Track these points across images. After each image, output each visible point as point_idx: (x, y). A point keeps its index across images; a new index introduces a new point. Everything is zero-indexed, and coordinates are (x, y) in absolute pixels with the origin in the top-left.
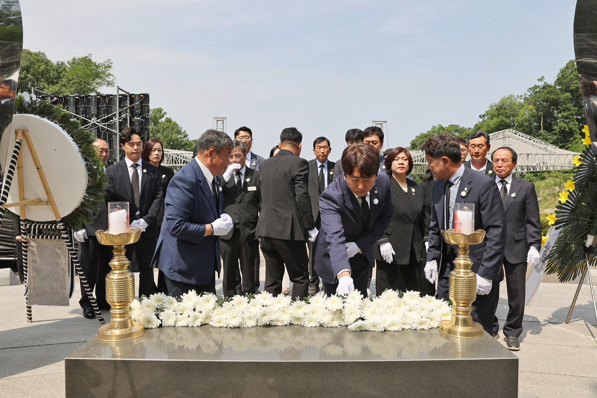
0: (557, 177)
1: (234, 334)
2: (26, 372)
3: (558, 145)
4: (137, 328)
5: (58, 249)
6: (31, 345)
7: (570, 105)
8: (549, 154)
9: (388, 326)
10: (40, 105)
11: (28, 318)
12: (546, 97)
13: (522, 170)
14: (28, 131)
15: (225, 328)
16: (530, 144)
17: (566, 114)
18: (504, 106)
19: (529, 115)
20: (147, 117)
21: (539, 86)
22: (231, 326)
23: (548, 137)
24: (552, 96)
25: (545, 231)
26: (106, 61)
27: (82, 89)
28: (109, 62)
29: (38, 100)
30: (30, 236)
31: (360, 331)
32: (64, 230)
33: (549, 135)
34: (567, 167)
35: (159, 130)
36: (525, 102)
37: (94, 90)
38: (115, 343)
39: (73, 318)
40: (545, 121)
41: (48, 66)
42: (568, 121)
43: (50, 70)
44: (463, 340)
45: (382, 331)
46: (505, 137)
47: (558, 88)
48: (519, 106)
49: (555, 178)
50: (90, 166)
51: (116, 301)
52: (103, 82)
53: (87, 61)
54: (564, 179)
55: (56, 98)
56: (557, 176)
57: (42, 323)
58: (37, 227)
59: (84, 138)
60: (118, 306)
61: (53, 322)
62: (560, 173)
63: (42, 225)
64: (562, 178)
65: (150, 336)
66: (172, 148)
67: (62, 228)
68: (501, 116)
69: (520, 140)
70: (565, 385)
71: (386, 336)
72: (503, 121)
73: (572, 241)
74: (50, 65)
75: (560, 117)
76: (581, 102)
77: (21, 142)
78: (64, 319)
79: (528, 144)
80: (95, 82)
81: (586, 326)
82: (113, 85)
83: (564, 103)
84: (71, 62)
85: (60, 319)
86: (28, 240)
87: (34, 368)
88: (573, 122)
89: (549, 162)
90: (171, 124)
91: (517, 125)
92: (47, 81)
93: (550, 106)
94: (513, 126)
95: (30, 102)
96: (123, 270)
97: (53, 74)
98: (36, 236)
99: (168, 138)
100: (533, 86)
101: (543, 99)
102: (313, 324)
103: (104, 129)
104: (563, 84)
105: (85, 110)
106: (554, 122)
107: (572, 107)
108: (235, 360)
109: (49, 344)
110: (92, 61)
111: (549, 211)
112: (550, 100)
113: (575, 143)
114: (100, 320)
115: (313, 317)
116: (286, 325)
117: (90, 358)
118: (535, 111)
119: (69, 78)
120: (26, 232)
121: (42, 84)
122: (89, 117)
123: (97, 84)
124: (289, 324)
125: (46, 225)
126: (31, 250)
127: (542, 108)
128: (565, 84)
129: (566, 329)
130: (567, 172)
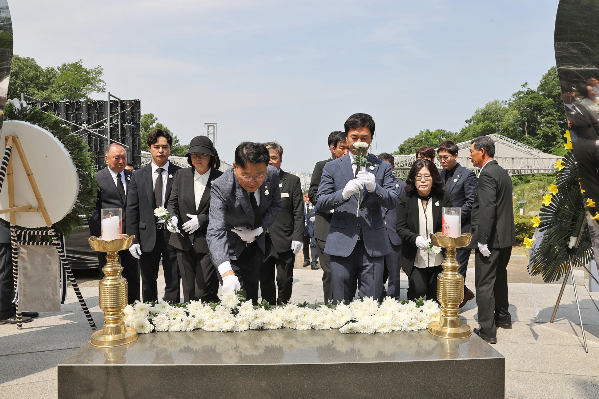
0: (541, 180)
1: (227, 338)
2: (16, 380)
3: (541, 149)
4: (130, 333)
5: (49, 256)
6: (20, 353)
7: (553, 110)
8: (533, 158)
9: (378, 328)
10: (31, 111)
12: (530, 103)
14: (19, 137)
15: (218, 332)
16: (514, 148)
17: (549, 119)
18: (489, 111)
19: (514, 120)
20: (138, 123)
21: (523, 92)
22: (224, 330)
24: (535, 102)
25: (530, 233)
26: (97, 67)
27: (72, 95)
28: (100, 68)
29: (28, 106)
30: (20, 243)
31: (351, 333)
32: (55, 236)
33: (533, 140)
34: (550, 170)
36: (510, 108)
37: (85, 96)
38: (108, 349)
40: (529, 126)
41: (37, 72)
42: (551, 125)
43: (39, 76)
44: (452, 341)
45: (372, 333)
47: (541, 93)
48: (504, 111)
49: (539, 181)
50: (82, 172)
51: (109, 307)
52: (94, 88)
53: (77, 67)
54: (548, 182)
55: (46, 104)
56: (541, 179)
57: (32, 330)
58: (28, 233)
59: (75, 145)
60: (111, 311)
61: (44, 328)
62: (544, 177)
63: (33, 231)
64: (546, 181)
65: (143, 342)
67: (53, 234)
68: (486, 121)
69: (505, 144)
70: (550, 383)
71: (376, 338)
72: (488, 125)
73: (555, 243)
74: (39, 71)
75: (543, 122)
77: (11, 148)
78: (55, 326)
80: (86, 88)
81: (570, 325)
82: (103, 91)
83: (547, 108)
84: (61, 68)
85: (51, 326)
86: (18, 247)
88: (556, 127)
89: (534, 165)
91: (502, 130)
92: (36, 87)
93: (533, 111)
94: (499, 130)
95: (20, 109)
96: (116, 276)
97: (43, 80)
98: (26, 243)
100: (517, 91)
101: (526, 104)
102: (305, 327)
103: (95, 135)
104: (545, 89)
105: (76, 115)
106: (538, 127)
107: (555, 112)
109: (40, 351)
110: (83, 67)
111: (534, 214)
112: (533, 105)
113: (558, 147)
114: (92, 326)
115: (305, 319)
116: (278, 328)
117: (83, 364)
118: (519, 116)
119: (59, 84)
120: (16, 238)
121: (31, 90)
122: (80, 123)
123: (87, 89)
124: (281, 328)
125: (37, 231)
126: (21, 256)
127: (526, 113)
128: (548, 90)
129: (551, 329)
130: (550, 175)
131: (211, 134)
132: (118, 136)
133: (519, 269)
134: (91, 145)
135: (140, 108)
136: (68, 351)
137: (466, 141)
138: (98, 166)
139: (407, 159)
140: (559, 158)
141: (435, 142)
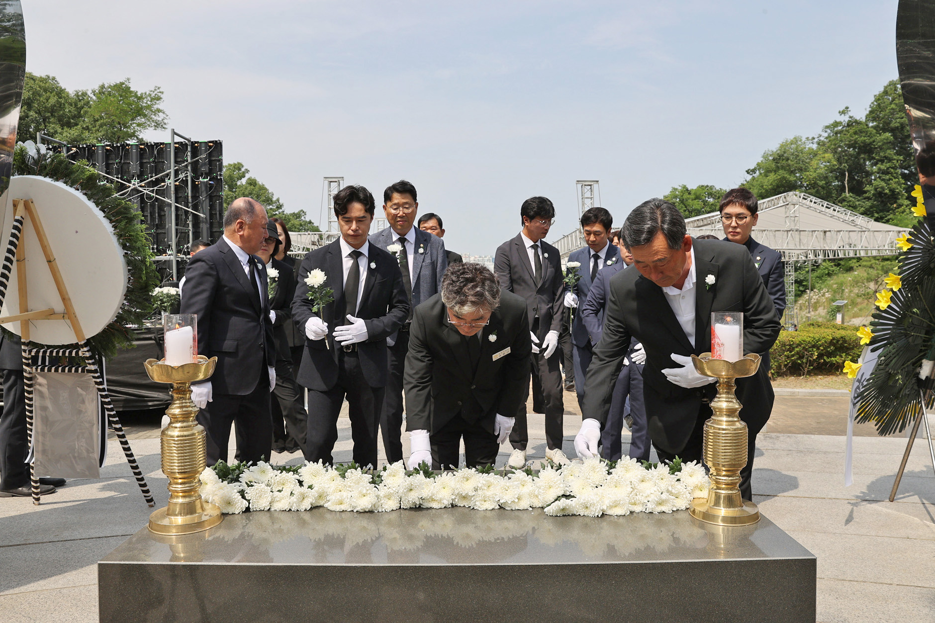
0: (871, 267)
1: (364, 522)
2: (32, 584)
3: (872, 216)
4: (211, 512)
5: (81, 389)
6: (39, 541)
7: (892, 153)
8: (859, 231)
9: (607, 507)
10: (53, 160)
12: (853, 140)
13: (816, 256)
14: (34, 201)
15: (349, 513)
16: (827, 214)
17: (886, 166)
18: (785, 155)
19: (826, 168)
20: (219, 178)
21: (842, 123)
22: (358, 509)
23: (857, 203)
24: (862, 139)
25: (854, 353)
26: (153, 90)
27: (115, 134)
28: (158, 91)
29: (49, 152)
30: (37, 369)
31: (563, 516)
32: (90, 358)
33: (858, 201)
34: (887, 251)
36: (819, 149)
37: (135, 136)
38: (176, 538)
39: (105, 498)
40: (851, 178)
41: (61, 98)
42: (887, 177)
43: (64, 105)
44: (728, 530)
45: (598, 516)
46: (787, 204)
47: (871, 124)
48: (810, 154)
49: (868, 268)
50: (131, 256)
51: (177, 471)
52: (148, 123)
53: (122, 90)
54: (883, 270)
55: (75, 149)
56: (871, 265)
57: (56, 506)
58: (48, 354)
59: (121, 213)
60: (180, 478)
61: (74, 504)
62: (877, 262)
63: (55, 350)
64: (880, 268)
65: (231, 526)
67: (88, 354)
68: (780, 171)
69: (811, 208)
70: (890, 601)
71: (604, 524)
72: (784, 178)
73: (897, 370)
74: (64, 97)
75: (875, 172)
76: (909, 147)
77: (22, 220)
78: (91, 500)
79: (825, 215)
80: (136, 123)
81: (922, 505)
82: (164, 128)
83: (881, 149)
84: (97, 91)
85: (84, 500)
86: (33, 375)
87: (45, 578)
88: (897, 180)
89: (859, 243)
90: (257, 188)
91: (807, 185)
92: (59, 121)
93: (859, 154)
94: (801, 186)
95: (36, 157)
96: (188, 421)
97: (70, 111)
98: (46, 368)
100: (831, 122)
101: (847, 143)
102: (489, 505)
103: (150, 198)
104: (879, 118)
105: (122, 167)
106: (867, 180)
107: (895, 155)
109: (68, 539)
110: (131, 89)
111: (859, 322)
112: (859, 144)
113: (900, 213)
114: (148, 501)
115: (489, 493)
116: (445, 507)
117: (137, 561)
118: (835, 163)
119: (94, 116)
120: (30, 361)
121: (51, 127)
122: (127, 179)
123: (139, 125)
124: (450, 506)
125: (62, 350)
126: (39, 390)
127: (846, 158)
128: (883, 118)
129: (890, 511)
130: (887, 260)
132: (188, 199)
134: (146, 214)
135: (221, 154)
136: (111, 540)
138: (155, 246)
140: (903, 231)
141: (697, 205)
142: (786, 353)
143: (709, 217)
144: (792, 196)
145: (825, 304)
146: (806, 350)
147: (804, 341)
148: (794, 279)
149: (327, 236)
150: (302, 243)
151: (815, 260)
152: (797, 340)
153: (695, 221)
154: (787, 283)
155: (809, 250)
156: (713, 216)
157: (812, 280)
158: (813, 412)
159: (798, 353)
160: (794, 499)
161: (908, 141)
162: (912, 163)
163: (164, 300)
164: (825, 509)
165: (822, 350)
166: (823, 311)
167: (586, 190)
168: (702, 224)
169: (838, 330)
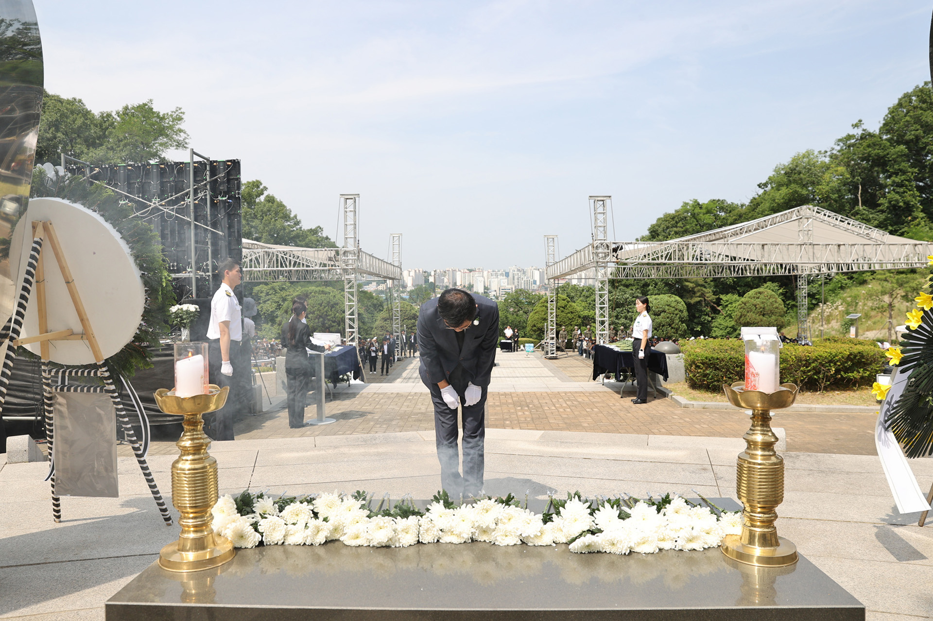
0: (886, 280)
1: (380, 559)
3: (886, 229)
4: (224, 547)
5: (100, 409)
6: (58, 560)
7: (906, 165)
8: (874, 245)
9: (635, 544)
10: (71, 182)
11: (55, 515)
12: (866, 153)
13: (829, 270)
14: (52, 223)
15: (365, 548)
16: (841, 228)
17: (900, 179)
18: (797, 169)
19: (839, 182)
20: (237, 196)
21: (855, 136)
22: (375, 544)
23: (871, 216)
24: (875, 152)
25: (872, 369)
26: (175, 110)
27: (137, 154)
28: (180, 111)
29: (67, 174)
30: (56, 389)
31: (589, 553)
32: (108, 378)
33: (872, 214)
34: (903, 264)
35: (256, 214)
36: (832, 162)
37: (157, 155)
39: (124, 516)
40: (864, 191)
41: (86, 119)
42: (902, 190)
43: (90, 126)
44: (764, 571)
45: (625, 554)
46: (801, 218)
47: (885, 137)
48: (823, 168)
49: (883, 282)
50: (148, 277)
51: (188, 505)
52: (170, 143)
53: (145, 110)
54: (897, 283)
55: (97, 169)
56: (886, 278)
57: (75, 523)
58: (67, 374)
59: (138, 234)
60: (192, 513)
61: (94, 521)
62: (892, 275)
63: (75, 371)
64: (894, 281)
65: (243, 562)
66: (276, 243)
67: (107, 374)
68: (792, 185)
69: (825, 222)
71: (632, 562)
72: (796, 192)
73: (928, 391)
74: (90, 118)
75: (890, 185)
76: (924, 159)
77: (40, 241)
78: (110, 517)
79: (839, 228)
80: (158, 143)
82: (185, 147)
83: (895, 162)
84: (121, 113)
85: (104, 517)
86: (53, 395)
88: (912, 192)
89: (874, 256)
90: (275, 206)
91: (820, 198)
92: (85, 142)
93: (872, 166)
94: (813, 200)
95: (54, 179)
96: (199, 454)
97: (95, 132)
98: (66, 388)
99: (270, 227)
100: (844, 135)
101: (860, 156)
102: (511, 541)
103: (170, 216)
104: (893, 131)
105: (143, 186)
106: (880, 193)
107: (909, 167)
108: (383, 606)
109: (86, 558)
110: (154, 110)
111: (873, 335)
112: (872, 157)
113: (915, 226)
114: (166, 520)
115: (510, 527)
116: (465, 542)
117: (146, 602)
118: (848, 176)
119: (118, 137)
120: (50, 381)
121: (78, 148)
122: (148, 198)
123: (161, 145)
124: (470, 541)
125: (81, 371)
126: (59, 410)
127: (859, 171)
128: (897, 131)
129: (920, 536)
130: (902, 273)
131: (351, 211)
132: (207, 218)
133: (855, 429)
134: (166, 232)
135: (239, 173)
136: (129, 559)
137: (760, 217)
138: (175, 264)
139: (663, 247)
140: (919, 244)
141: (708, 219)
142: (802, 369)
143: (722, 232)
144: (806, 210)
145: (838, 317)
146: (823, 365)
147: (820, 356)
148: (807, 292)
149: (343, 252)
150: (319, 259)
151: (828, 273)
152: (813, 355)
153: (707, 235)
154: (800, 296)
155: (822, 264)
156: (725, 231)
157: (825, 294)
158: (830, 428)
159: (814, 368)
160: (818, 522)
161: (924, 153)
162: (927, 175)
163: (184, 317)
164: (851, 533)
165: (839, 365)
166: (836, 324)
167: (598, 206)
168: (714, 238)
169: (855, 345)
